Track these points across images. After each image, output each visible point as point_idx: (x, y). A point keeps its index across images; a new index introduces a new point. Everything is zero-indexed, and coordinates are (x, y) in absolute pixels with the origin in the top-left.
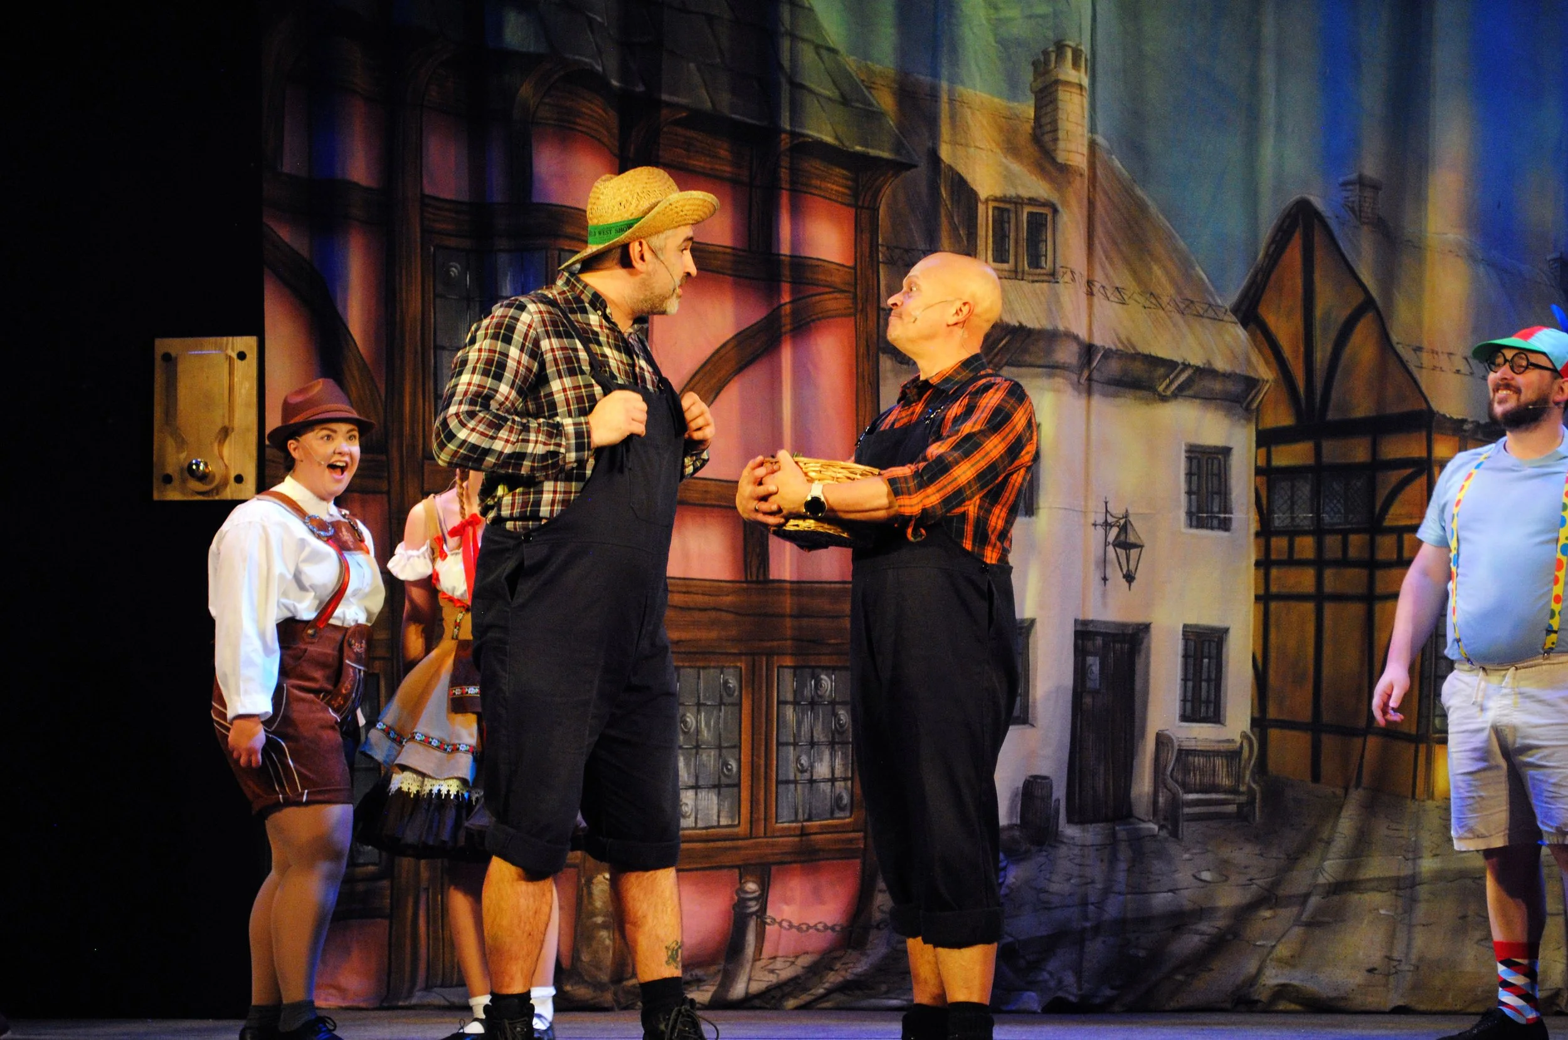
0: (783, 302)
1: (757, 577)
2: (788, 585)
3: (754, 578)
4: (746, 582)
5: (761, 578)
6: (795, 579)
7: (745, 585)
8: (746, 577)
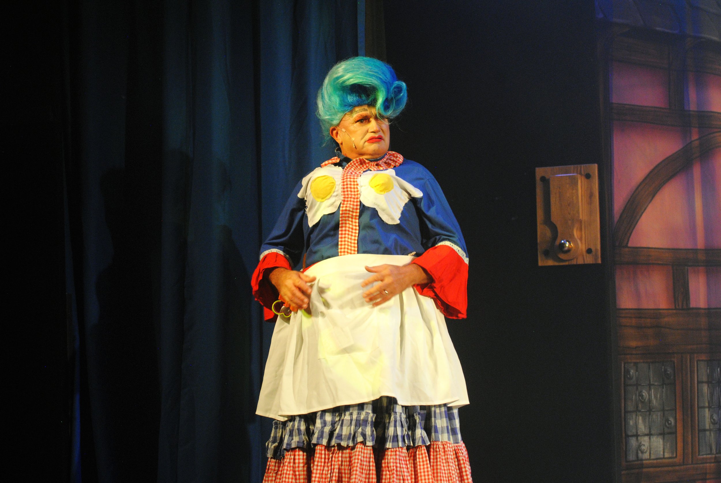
0: (693, 139)
1: (682, 306)
2: (702, 311)
3: (680, 307)
4: (676, 309)
5: (685, 307)
6: (707, 307)
7: (675, 311)
8: (675, 306)
